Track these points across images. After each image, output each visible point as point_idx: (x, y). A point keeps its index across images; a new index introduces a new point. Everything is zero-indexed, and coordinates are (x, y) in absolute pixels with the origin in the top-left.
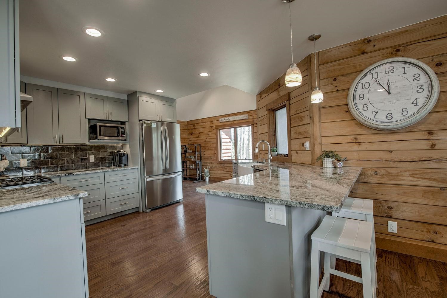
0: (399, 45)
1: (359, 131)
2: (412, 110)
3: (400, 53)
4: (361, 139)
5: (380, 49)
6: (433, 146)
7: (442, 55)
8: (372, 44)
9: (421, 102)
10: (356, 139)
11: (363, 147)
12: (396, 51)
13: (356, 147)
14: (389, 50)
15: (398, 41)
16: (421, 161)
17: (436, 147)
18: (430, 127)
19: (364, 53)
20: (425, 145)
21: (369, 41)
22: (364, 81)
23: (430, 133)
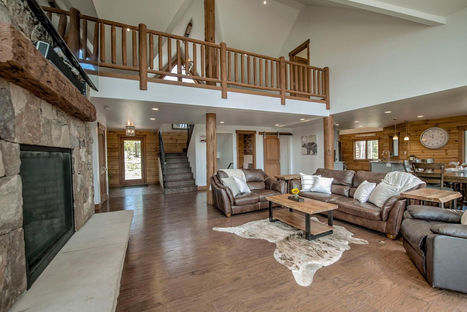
0: (438, 123)
1: (424, 149)
2: (440, 143)
3: (438, 126)
4: (425, 151)
5: (432, 124)
6: (447, 154)
7: (450, 128)
8: (429, 122)
9: (442, 141)
10: (423, 151)
11: (425, 154)
12: (437, 125)
13: (423, 154)
14: (435, 124)
15: (437, 122)
16: (443, 158)
17: (448, 154)
18: (446, 149)
19: (426, 124)
20: (444, 154)
21: (428, 121)
22: (425, 133)
23: (446, 150)
